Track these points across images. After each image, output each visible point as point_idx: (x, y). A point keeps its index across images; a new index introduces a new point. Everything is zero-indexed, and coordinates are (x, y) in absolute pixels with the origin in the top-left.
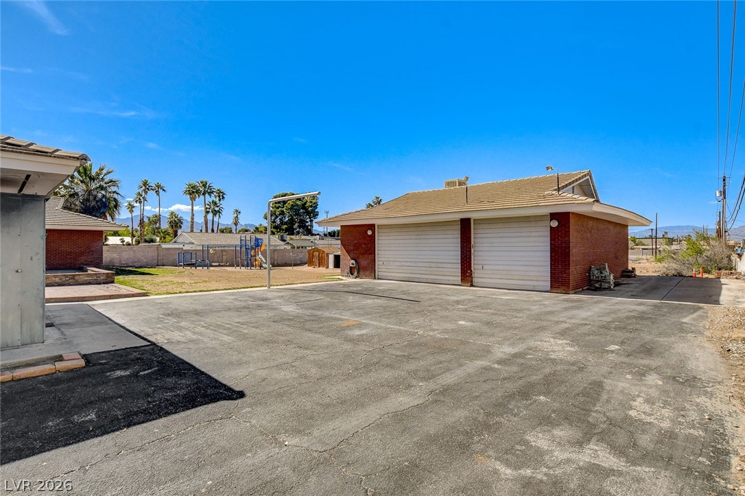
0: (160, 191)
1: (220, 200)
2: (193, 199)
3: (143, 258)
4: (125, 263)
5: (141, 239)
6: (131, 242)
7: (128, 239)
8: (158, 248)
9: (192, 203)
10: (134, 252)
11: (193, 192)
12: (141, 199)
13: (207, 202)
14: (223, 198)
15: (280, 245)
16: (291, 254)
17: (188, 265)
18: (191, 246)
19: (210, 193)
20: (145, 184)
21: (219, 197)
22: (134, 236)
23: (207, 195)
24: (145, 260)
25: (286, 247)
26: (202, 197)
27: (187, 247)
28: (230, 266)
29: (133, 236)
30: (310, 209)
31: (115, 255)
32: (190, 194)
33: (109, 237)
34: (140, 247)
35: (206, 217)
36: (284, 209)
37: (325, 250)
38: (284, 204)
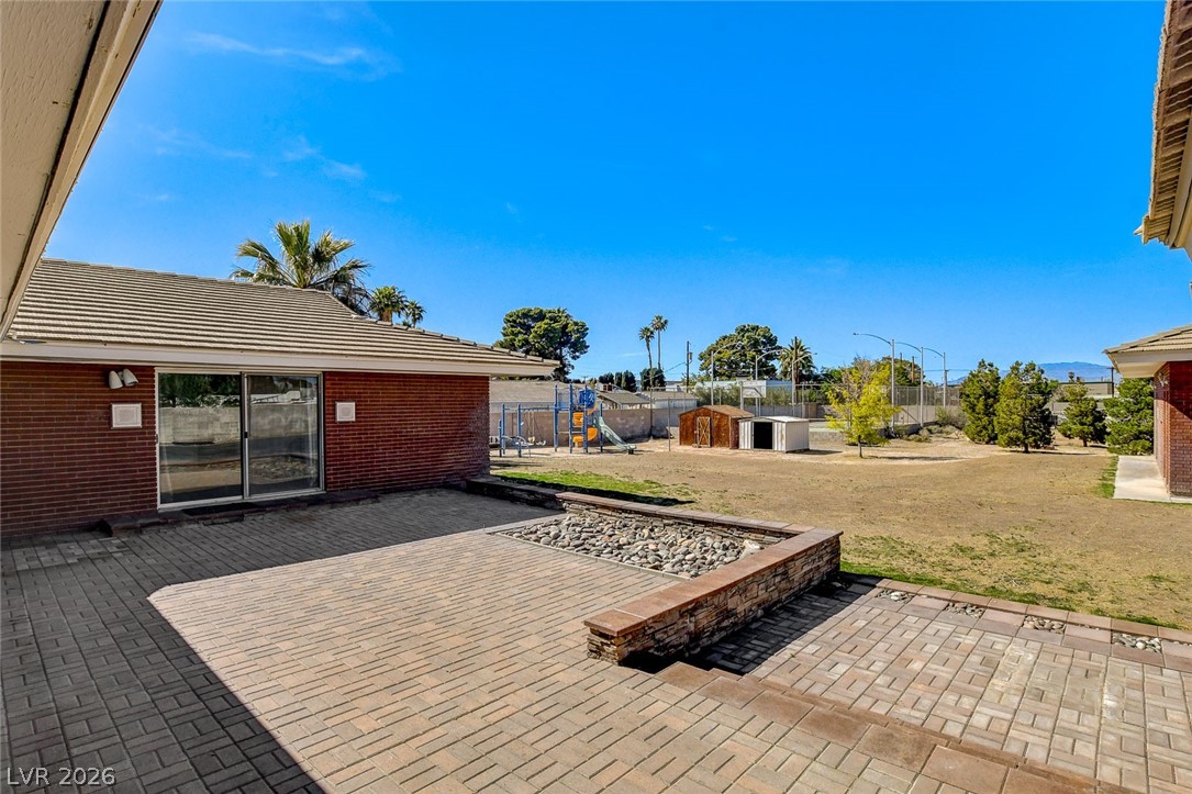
28: (546, 446)
30: (574, 336)
36: (530, 338)
37: (727, 413)
38: (528, 328)
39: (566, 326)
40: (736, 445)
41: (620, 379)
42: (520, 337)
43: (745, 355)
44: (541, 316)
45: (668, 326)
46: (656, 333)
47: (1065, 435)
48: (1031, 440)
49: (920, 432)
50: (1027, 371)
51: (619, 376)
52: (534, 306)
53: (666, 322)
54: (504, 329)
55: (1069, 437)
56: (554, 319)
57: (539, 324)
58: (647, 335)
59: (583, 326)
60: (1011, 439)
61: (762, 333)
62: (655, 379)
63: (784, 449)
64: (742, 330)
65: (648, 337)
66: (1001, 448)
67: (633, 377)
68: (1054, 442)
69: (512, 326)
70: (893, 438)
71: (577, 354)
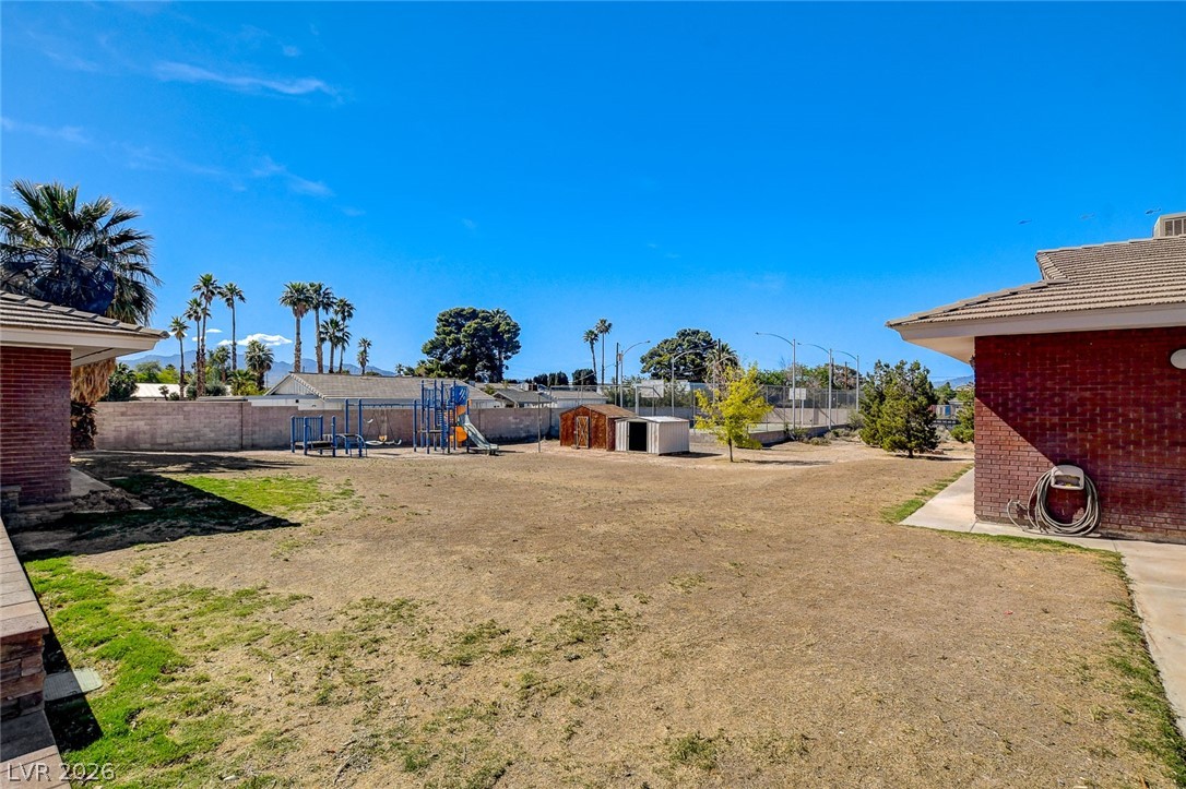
0: (236, 298)
1: (344, 319)
2: (299, 313)
3: (207, 430)
4: (164, 441)
5: (200, 388)
6: (179, 393)
7: (174, 388)
8: (241, 406)
9: (298, 321)
10: (187, 416)
11: (299, 300)
12: (198, 313)
13: (321, 322)
14: (350, 315)
15: (483, 401)
16: (511, 418)
17: (316, 446)
18: (313, 401)
19: (327, 306)
20: (207, 282)
21: (343, 313)
22: (186, 383)
23: (321, 308)
24: (212, 435)
25: (498, 403)
26: (312, 313)
27: (304, 406)
28: (403, 445)
29: (183, 382)
30: (506, 336)
31: (141, 425)
32: (294, 304)
33: (138, 385)
34: (200, 405)
35: (319, 348)
36: (461, 336)
37: (605, 412)
38: (459, 327)
39: (498, 326)
40: (613, 447)
41: (553, 380)
42: (452, 336)
43: (685, 359)
44: (474, 315)
45: (611, 330)
46: (600, 335)
47: (957, 438)
48: (913, 444)
49: (826, 435)
50: (912, 370)
51: (552, 376)
52: (467, 307)
53: (610, 325)
54: (438, 328)
55: (962, 441)
56: (486, 319)
57: (468, 323)
58: (592, 338)
59: (514, 326)
60: (894, 442)
61: (702, 337)
62: (586, 379)
63: (657, 452)
64: (683, 334)
65: (592, 340)
66: (886, 453)
67: (566, 378)
68: (940, 447)
69: (444, 326)
70: (792, 440)
71: (509, 354)
